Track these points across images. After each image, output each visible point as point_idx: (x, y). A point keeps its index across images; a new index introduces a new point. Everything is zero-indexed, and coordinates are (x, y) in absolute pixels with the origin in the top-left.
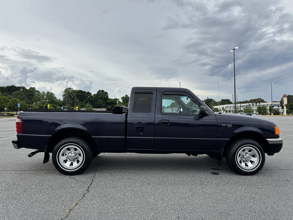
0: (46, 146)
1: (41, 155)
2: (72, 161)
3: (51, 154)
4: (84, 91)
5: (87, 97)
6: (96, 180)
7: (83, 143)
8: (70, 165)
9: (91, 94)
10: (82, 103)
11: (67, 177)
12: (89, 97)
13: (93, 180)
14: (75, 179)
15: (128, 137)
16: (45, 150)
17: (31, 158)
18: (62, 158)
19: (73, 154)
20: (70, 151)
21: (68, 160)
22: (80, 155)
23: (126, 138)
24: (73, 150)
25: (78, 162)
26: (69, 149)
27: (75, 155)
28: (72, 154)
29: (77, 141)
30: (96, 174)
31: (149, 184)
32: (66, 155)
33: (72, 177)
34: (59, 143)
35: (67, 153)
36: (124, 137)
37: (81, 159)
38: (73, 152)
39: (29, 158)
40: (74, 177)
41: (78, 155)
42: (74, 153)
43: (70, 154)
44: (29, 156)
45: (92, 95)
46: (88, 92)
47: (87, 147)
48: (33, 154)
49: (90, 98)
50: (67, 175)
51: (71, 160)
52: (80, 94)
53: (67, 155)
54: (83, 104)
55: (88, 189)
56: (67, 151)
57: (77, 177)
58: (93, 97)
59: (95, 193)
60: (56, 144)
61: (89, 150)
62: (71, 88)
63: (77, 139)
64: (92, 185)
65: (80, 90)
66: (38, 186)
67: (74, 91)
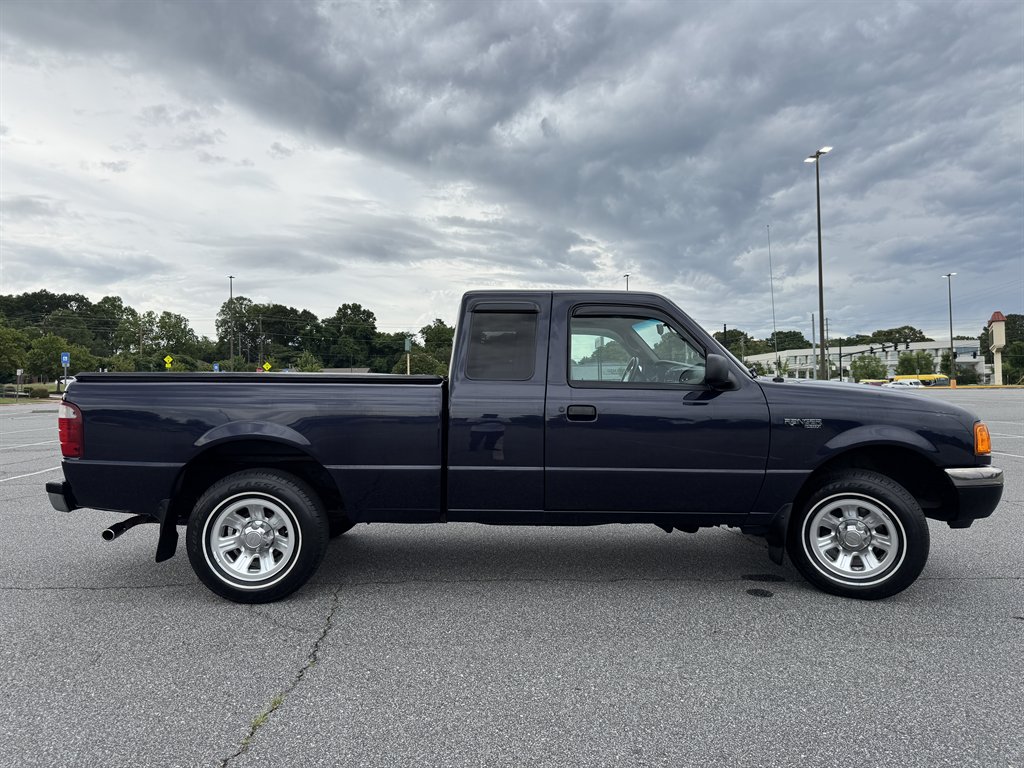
0: (166, 502)
1: (148, 534)
2: (257, 555)
3: (182, 530)
4: (292, 309)
5: (303, 328)
6: (340, 620)
7: (296, 489)
8: (251, 567)
9: (315, 318)
10: (285, 348)
11: (240, 611)
12: (308, 328)
13: (332, 620)
14: (267, 616)
15: (451, 468)
16: (163, 514)
17: (110, 542)
18: (221, 545)
19: (261, 530)
20: (248, 520)
21: (243, 549)
22: (283, 531)
23: (444, 470)
24: (260, 515)
25: (277, 555)
26: (244, 512)
27: (267, 533)
28: (254, 528)
29: (274, 484)
30: (340, 599)
31: (528, 632)
32: (235, 531)
33: (257, 608)
34: (212, 489)
35: (238, 527)
36: (439, 467)
37: (287, 546)
38: (259, 523)
39: (106, 542)
40: (265, 608)
41: (277, 534)
42: (262, 526)
43: (249, 530)
44: (107, 536)
45: (320, 321)
46: (305, 311)
47: (310, 503)
48: (119, 529)
49: (311, 331)
50: (241, 603)
51: (252, 551)
52: (277, 319)
53: (237, 534)
54: (287, 353)
55: (314, 654)
56: (238, 520)
57: (275, 610)
58: (321, 327)
59: (339, 668)
60: (200, 493)
61: (315, 514)
62: (245, 299)
63: (275, 478)
64: (328, 639)
65: (276, 306)
66: (138, 642)
67: (257, 310)
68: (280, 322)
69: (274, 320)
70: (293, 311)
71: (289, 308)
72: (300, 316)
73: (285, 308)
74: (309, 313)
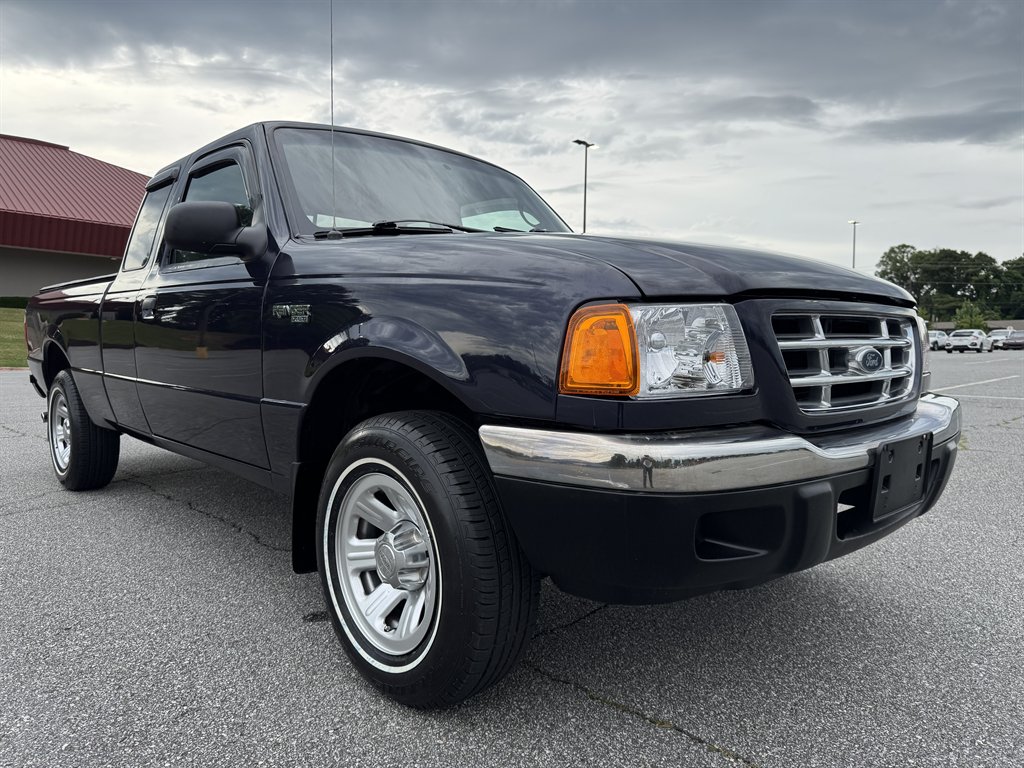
4: (963, 252)
5: (976, 274)
9: (994, 261)
10: (952, 298)
12: (983, 273)
45: (999, 263)
46: (980, 254)
49: (987, 277)
52: (944, 266)
54: (953, 304)
58: (1001, 271)
62: (908, 247)
65: (943, 251)
67: (920, 257)
68: (947, 269)
69: (940, 266)
70: (964, 255)
71: (959, 252)
72: (974, 260)
73: (955, 252)
74: (986, 256)
